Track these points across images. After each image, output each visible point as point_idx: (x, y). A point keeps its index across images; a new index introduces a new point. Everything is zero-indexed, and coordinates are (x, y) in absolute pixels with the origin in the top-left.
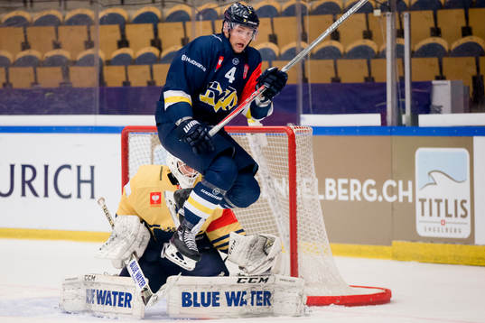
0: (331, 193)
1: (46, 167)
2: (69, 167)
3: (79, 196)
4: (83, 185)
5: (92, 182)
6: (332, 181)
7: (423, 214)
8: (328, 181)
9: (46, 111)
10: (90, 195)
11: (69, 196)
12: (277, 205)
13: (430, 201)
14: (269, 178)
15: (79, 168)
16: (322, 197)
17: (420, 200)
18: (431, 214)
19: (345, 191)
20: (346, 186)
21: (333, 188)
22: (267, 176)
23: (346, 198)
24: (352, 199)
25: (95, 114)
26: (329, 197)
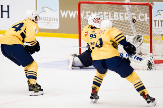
0: (116, 18)
4: (4, 13)
5: (8, 11)
6: (117, 13)
7: (155, 26)
8: (115, 13)
10: (7, 17)
13: (158, 21)
16: (112, 19)
17: (154, 21)
18: (158, 26)
19: (123, 17)
20: (123, 15)
21: (117, 16)
23: (123, 20)
24: (125, 20)
26: (115, 19)
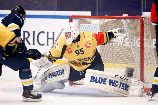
1: (34, 32)
2: (44, 32)
3: (48, 45)
9: (34, 9)
11: (43, 45)
12: (134, 49)
14: (131, 38)
15: (48, 33)
22: (131, 37)
25: (55, 10)
